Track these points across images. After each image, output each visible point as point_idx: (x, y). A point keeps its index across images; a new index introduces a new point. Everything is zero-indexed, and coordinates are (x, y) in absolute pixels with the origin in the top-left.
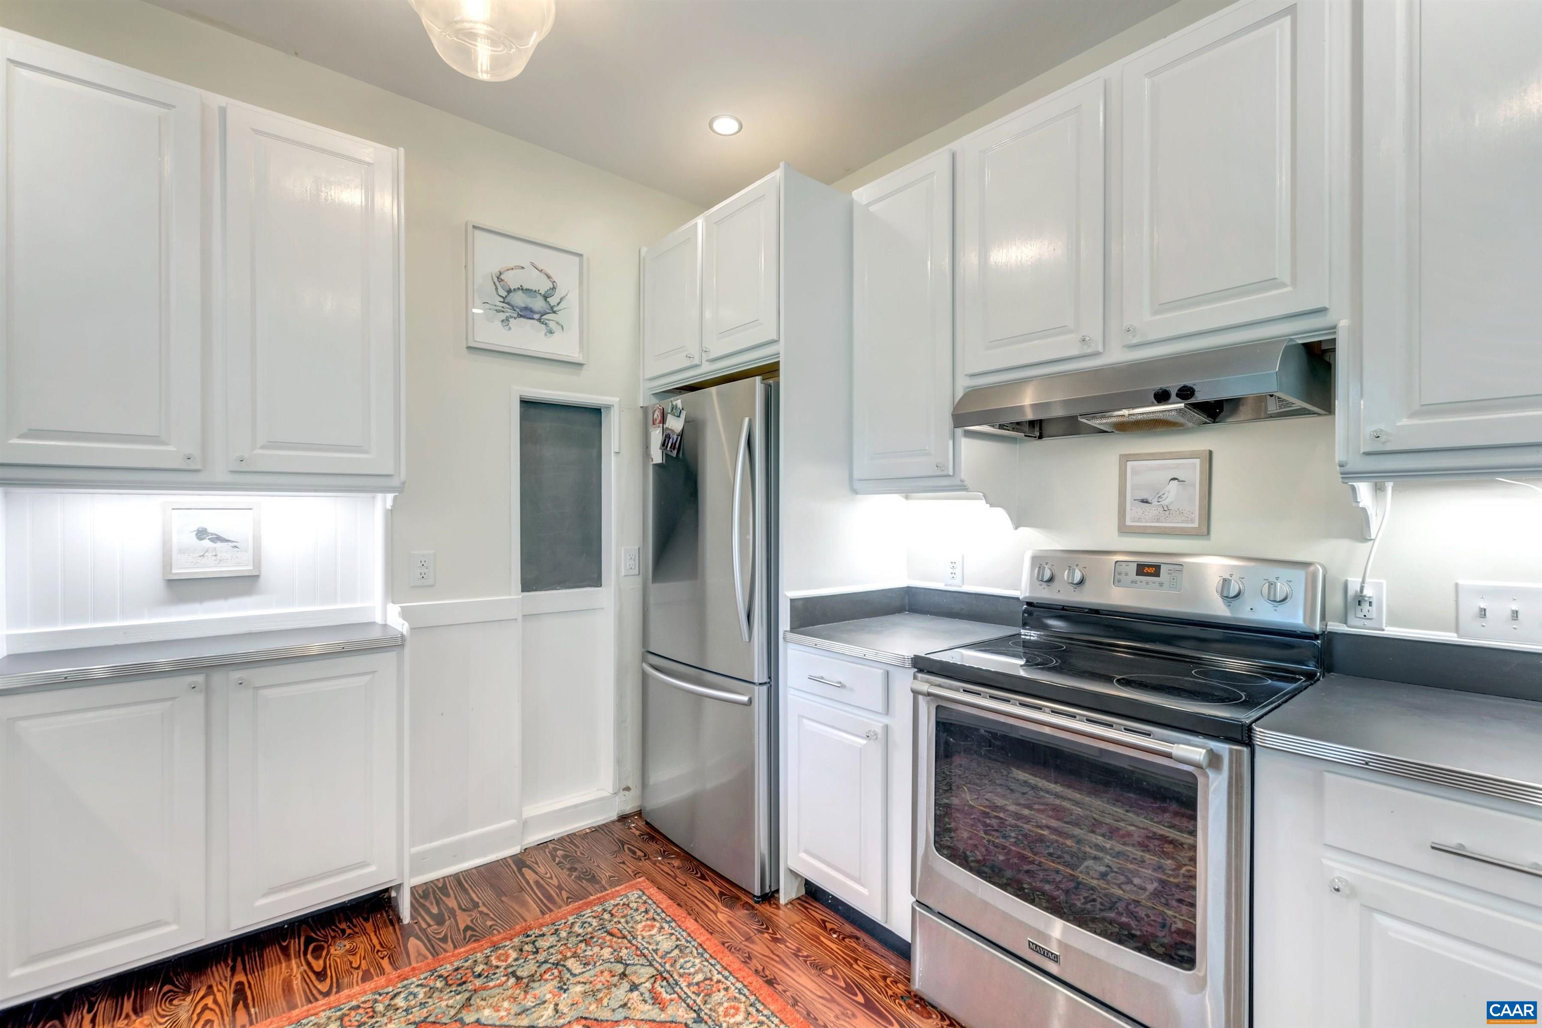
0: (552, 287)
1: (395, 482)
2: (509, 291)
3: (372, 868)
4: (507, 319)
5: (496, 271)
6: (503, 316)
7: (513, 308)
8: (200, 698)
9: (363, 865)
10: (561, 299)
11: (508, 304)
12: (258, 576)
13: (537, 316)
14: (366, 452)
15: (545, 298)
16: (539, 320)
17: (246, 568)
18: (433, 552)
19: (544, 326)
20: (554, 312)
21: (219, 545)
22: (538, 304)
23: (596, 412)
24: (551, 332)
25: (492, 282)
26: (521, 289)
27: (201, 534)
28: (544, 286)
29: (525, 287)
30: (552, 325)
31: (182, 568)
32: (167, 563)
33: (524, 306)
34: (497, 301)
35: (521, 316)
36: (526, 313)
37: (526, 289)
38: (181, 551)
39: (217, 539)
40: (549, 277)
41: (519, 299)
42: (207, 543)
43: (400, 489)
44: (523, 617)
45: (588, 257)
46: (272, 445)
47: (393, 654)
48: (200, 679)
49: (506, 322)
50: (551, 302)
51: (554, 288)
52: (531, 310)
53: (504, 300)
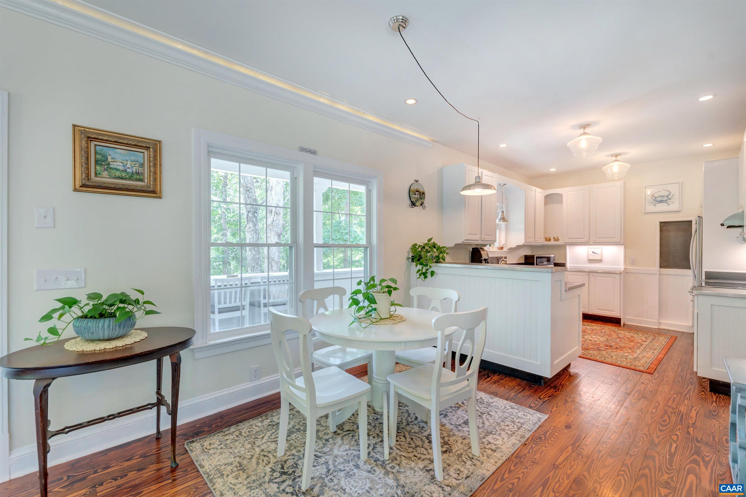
1: (621, 243)
2: (656, 198)
6: (654, 204)
7: (657, 201)
8: (588, 276)
9: (613, 311)
10: (673, 196)
12: (602, 260)
14: (615, 238)
16: (665, 202)
17: (600, 258)
18: (635, 257)
19: (667, 204)
20: (670, 199)
22: (665, 198)
23: (691, 222)
24: (669, 205)
25: (651, 197)
26: (660, 196)
27: (593, 252)
28: (667, 193)
30: (669, 203)
31: (590, 258)
32: (588, 257)
34: (652, 201)
35: (659, 203)
36: (661, 201)
38: (591, 255)
39: (595, 253)
40: (668, 191)
41: (659, 199)
43: (622, 244)
44: (660, 274)
45: (682, 183)
46: (599, 238)
47: (619, 275)
48: (588, 273)
49: (655, 205)
50: (669, 197)
51: (670, 194)
52: (663, 201)
53: (654, 200)
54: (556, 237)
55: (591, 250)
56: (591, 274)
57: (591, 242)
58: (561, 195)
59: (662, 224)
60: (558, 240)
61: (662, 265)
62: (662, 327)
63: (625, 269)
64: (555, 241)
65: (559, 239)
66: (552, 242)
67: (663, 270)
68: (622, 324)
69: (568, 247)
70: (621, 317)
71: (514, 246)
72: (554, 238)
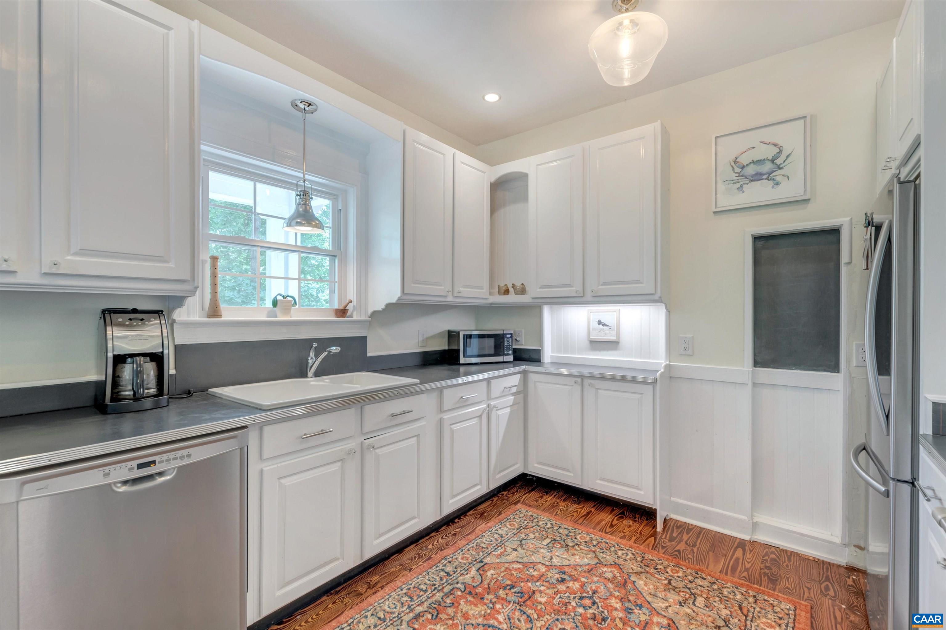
0: (778, 151)
2: (743, 167)
3: (642, 492)
4: (741, 186)
5: (733, 157)
6: (738, 185)
7: (746, 177)
8: (579, 388)
9: (638, 488)
10: (788, 157)
11: (742, 176)
12: (618, 342)
13: (765, 177)
14: (641, 283)
15: (773, 161)
16: (767, 179)
17: (614, 338)
18: (692, 336)
19: (771, 181)
20: (781, 168)
21: (605, 327)
22: (767, 167)
23: (835, 232)
24: (778, 184)
25: (730, 166)
26: (753, 162)
27: (600, 323)
28: (771, 152)
29: (755, 160)
30: (778, 179)
31: (594, 337)
32: (589, 334)
33: (754, 173)
34: (734, 176)
35: (752, 181)
36: (757, 177)
37: (757, 161)
38: (594, 329)
39: (604, 325)
40: (775, 145)
41: (751, 170)
42: (601, 326)
43: (660, 301)
44: (755, 384)
45: (811, 116)
46: (605, 284)
47: (650, 387)
48: (579, 380)
49: (740, 189)
50: (778, 162)
51: (781, 151)
52: (761, 174)
53: (739, 175)
54: (518, 285)
55: (595, 318)
56: (587, 382)
57: (588, 297)
58: (523, 177)
59: (760, 243)
60: (522, 291)
61: (759, 359)
62: (762, 537)
63: (668, 367)
64: (516, 294)
65: (527, 289)
66: (512, 298)
67: (762, 371)
68: (659, 528)
69: (546, 311)
70: (657, 506)
71: (380, 306)
72: (514, 286)
